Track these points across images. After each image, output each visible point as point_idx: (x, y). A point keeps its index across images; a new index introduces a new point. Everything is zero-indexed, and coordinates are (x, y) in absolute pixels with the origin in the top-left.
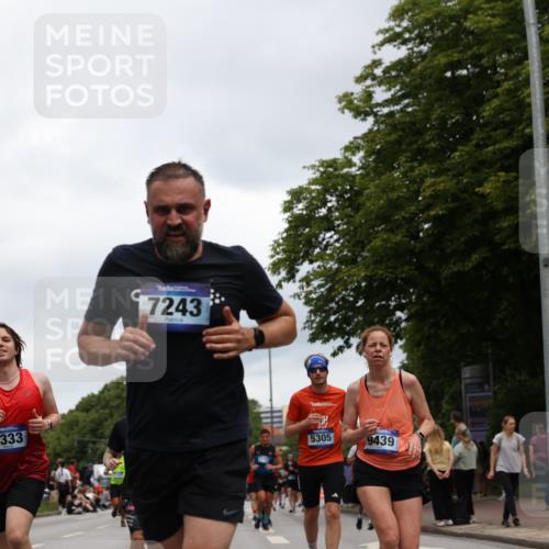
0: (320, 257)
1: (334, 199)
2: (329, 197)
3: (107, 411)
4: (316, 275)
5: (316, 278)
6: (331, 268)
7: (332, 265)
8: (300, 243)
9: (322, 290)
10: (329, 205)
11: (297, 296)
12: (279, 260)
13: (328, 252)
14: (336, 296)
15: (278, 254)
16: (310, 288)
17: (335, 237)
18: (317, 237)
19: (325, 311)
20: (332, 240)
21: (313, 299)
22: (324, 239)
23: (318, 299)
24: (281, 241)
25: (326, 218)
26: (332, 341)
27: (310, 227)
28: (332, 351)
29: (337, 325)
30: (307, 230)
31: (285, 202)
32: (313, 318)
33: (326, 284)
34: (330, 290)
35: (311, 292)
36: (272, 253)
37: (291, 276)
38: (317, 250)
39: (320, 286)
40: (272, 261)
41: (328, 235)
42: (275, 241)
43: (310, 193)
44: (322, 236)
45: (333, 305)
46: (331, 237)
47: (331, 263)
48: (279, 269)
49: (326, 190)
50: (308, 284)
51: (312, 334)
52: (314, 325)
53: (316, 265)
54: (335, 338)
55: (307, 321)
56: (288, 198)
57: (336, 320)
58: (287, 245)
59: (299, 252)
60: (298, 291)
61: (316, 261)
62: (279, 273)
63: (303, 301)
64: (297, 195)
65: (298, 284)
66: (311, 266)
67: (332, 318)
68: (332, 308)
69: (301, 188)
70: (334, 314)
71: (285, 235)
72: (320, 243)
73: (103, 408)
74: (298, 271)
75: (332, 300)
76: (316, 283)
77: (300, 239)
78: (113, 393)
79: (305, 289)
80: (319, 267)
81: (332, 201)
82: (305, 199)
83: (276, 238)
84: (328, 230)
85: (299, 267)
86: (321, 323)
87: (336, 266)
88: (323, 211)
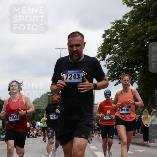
0: (113, 53)
1: (119, 33)
2: (117, 33)
4: (111, 59)
5: (111, 60)
6: (116, 56)
7: (117, 55)
9: (113, 64)
10: (117, 35)
11: (105, 66)
12: (100, 53)
13: (116, 51)
14: (117, 66)
15: (100, 51)
16: (109, 63)
17: (118, 46)
18: (112, 46)
19: (113, 71)
20: (117, 47)
21: (110, 67)
22: (115, 47)
23: (111, 67)
24: (101, 47)
25: (116, 40)
26: (115, 81)
27: (110, 43)
28: (114, 84)
29: (117, 75)
30: (110, 44)
31: (103, 34)
32: (109, 73)
33: (114, 62)
34: (115, 64)
35: (109, 64)
36: (98, 51)
37: (103, 59)
38: (112, 50)
39: (112, 62)
40: (98, 54)
41: (116, 45)
42: (99, 47)
43: (111, 32)
44: (114, 46)
46: (117, 46)
47: (116, 55)
48: (100, 56)
49: (116, 31)
50: (109, 62)
51: (109, 78)
52: (110, 76)
53: (111, 55)
54: (116, 80)
55: (107, 74)
57: (116, 74)
58: (103, 49)
59: (106, 51)
60: (105, 64)
61: (112, 54)
62: (100, 58)
63: (107, 67)
64: (107, 32)
65: (105, 62)
66: (110, 56)
67: (115, 73)
68: (116, 70)
69: (109, 30)
70: (116, 72)
71: (102, 45)
72: (113, 48)
74: (106, 57)
76: (111, 61)
77: (107, 47)
79: (107, 63)
80: (112, 56)
81: (118, 34)
82: (110, 33)
84: (116, 44)
85: (106, 56)
86: (112, 75)
88: (115, 37)
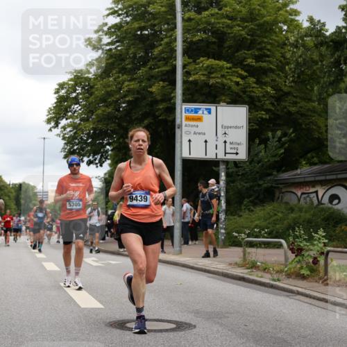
0: (71, 117)
2: (78, 88)
4: (69, 126)
6: (76, 123)
7: (77, 121)
8: (62, 109)
9: (71, 133)
10: (77, 92)
11: (58, 135)
12: (51, 117)
13: (76, 115)
14: (78, 136)
15: (50, 114)
16: (66, 132)
17: (79, 108)
19: (72, 144)
20: (77, 109)
21: (66, 137)
24: (52, 108)
25: (76, 98)
29: (77, 151)
30: (66, 103)
31: (56, 89)
32: (66, 147)
34: (75, 133)
35: (66, 134)
37: (56, 126)
38: (70, 114)
39: (70, 131)
40: (47, 118)
41: (76, 106)
42: (49, 108)
45: (77, 141)
48: (50, 122)
49: (76, 84)
51: (65, 155)
52: (66, 150)
53: (69, 121)
55: (63, 148)
56: (57, 87)
57: (77, 149)
58: (55, 110)
59: (61, 114)
60: (59, 133)
61: (69, 119)
62: (51, 124)
63: (62, 138)
64: (62, 86)
65: (60, 130)
66: (67, 121)
67: (75, 147)
69: (64, 82)
70: (77, 145)
71: (54, 105)
74: (60, 123)
75: (76, 139)
76: (68, 129)
77: (62, 107)
79: (63, 132)
81: (79, 90)
83: (50, 106)
84: (76, 104)
85: (60, 121)
86: (70, 149)
87: (79, 122)
88: (74, 95)
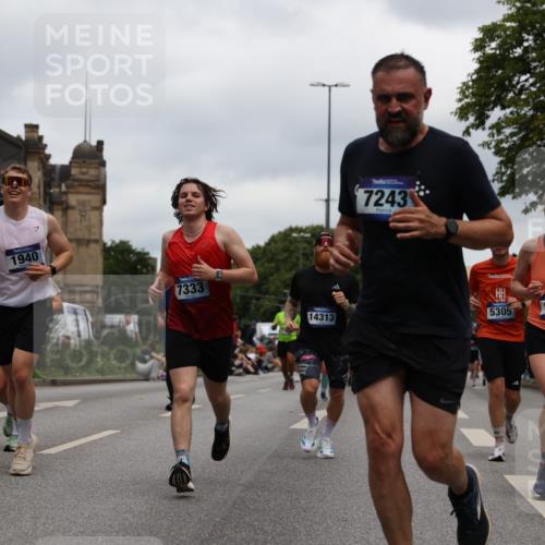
0: (514, 102)
1: (531, 38)
2: (525, 36)
3: (273, 265)
4: (508, 122)
5: (508, 125)
7: (527, 111)
8: (491, 86)
10: (526, 44)
11: (486, 145)
12: (468, 104)
13: (523, 97)
15: (467, 97)
16: (502, 137)
17: (531, 80)
21: (504, 149)
22: (518, 83)
24: (471, 83)
25: (521, 59)
27: (503, 68)
28: (523, 208)
30: (500, 72)
31: (476, 40)
32: (503, 170)
34: (523, 139)
35: (502, 141)
36: (459, 96)
37: (480, 123)
38: (511, 95)
39: (513, 134)
40: (460, 105)
41: (524, 78)
42: (464, 84)
46: (527, 80)
47: (526, 109)
48: (466, 114)
49: (522, 28)
50: (499, 132)
51: (502, 188)
52: (505, 178)
53: (508, 111)
55: (497, 173)
56: (480, 35)
58: (478, 88)
60: (487, 139)
61: (509, 107)
62: (467, 119)
63: (493, 150)
64: (489, 32)
65: (487, 132)
66: (504, 112)
69: (494, 24)
71: (474, 77)
73: (269, 262)
74: (488, 117)
76: (508, 131)
77: (492, 82)
78: (280, 245)
79: (496, 138)
80: (512, 113)
81: (529, 40)
83: (466, 80)
84: (524, 73)
85: (489, 113)
86: (512, 176)
87: (531, 112)
88: (518, 51)
